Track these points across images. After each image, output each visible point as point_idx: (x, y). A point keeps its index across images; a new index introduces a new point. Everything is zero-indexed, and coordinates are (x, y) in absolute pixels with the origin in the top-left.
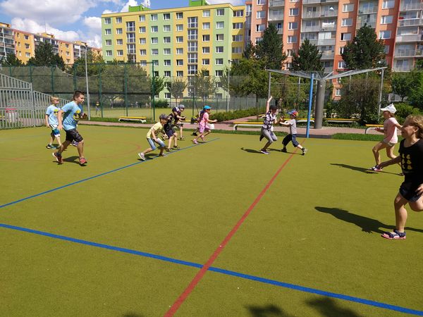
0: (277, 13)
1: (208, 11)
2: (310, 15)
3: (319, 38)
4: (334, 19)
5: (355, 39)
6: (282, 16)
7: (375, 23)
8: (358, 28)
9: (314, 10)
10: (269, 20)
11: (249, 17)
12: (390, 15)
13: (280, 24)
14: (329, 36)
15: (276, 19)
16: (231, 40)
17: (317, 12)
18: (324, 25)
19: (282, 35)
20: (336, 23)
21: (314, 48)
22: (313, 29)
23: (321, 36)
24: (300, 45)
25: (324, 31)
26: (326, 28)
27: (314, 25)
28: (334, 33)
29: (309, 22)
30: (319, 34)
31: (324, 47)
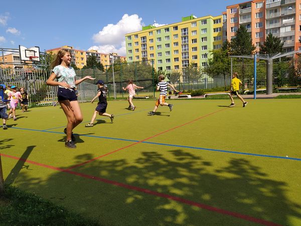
0: (246, 18)
1: (195, 22)
2: (273, 15)
3: (281, 32)
4: (293, 16)
6: (250, 19)
9: (276, 11)
10: (240, 23)
11: (225, 23)
13: (249, 25)
14: (289, 29)
15: (245, 22)
16: (212, 40)
17: (278, 13)
18: (284, 21)
19: (251, 33)
20: (295, 19)
21: (276, 39)
22: (275, 26)
24: (266, 38)
25: (285, 26)
26: (286, 24)
27: (276, 22)
28: (293, 26)
29: (271, 21)
30: (281, 29)
31: (285, 38)
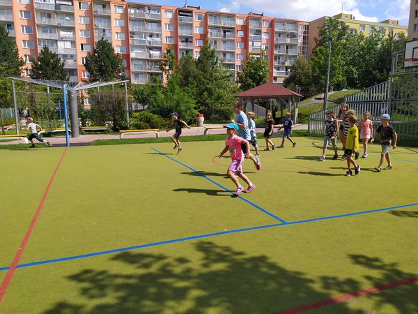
0: (4, 13)
2: (45, 21)
3: (59, 46)
4: (72, 29)
5: (95, 51)
6: (11, 16)
7: (111, 38)
8: (96, 40)
9: (49, 16)
12: (121, 32)
13: (10, 25)
14: (68, 45)
15: (3, 19)
17: (52, 19)
18: (63, 34)
19: (15, 38)
20: (74, 33)
21: (55, 56)
22: (50, 36)
23: (60, 44)
24: (39, 51)
25: (63, 40)
26: (65, 37)
27: (51, 32)
28: (73, 43)
29: (45, 28)
30: (59, 43)
31: (65, 56)
